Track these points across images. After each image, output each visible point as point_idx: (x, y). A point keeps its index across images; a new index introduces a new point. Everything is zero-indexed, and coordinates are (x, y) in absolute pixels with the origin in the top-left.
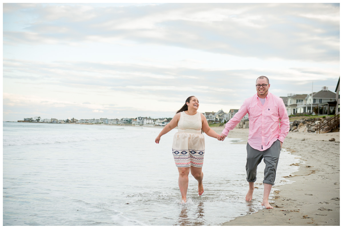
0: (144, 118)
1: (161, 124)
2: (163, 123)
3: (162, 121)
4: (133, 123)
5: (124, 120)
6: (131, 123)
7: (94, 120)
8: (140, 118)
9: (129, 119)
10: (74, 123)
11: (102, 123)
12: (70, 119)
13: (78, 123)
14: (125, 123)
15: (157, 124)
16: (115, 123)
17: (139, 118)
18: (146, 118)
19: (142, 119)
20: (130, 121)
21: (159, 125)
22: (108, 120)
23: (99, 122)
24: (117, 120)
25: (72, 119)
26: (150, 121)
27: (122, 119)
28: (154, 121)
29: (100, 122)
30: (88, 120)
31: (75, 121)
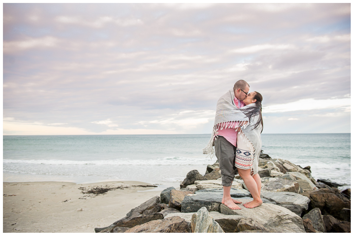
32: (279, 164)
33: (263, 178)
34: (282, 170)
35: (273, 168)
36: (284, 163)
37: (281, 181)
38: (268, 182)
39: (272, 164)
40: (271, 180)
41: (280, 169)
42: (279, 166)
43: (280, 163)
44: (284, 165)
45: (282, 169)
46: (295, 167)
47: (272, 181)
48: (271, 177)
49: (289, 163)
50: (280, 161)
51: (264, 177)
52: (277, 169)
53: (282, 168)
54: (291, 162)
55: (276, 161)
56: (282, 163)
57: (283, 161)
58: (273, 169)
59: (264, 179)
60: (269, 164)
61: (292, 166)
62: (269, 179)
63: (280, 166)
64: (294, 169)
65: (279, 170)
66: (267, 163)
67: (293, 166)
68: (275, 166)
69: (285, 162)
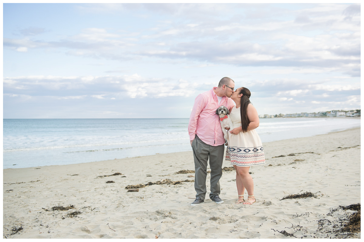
0: (337, 111)
1: (351, 115)
2: (353, 114)
3: (352, 113)
4: (328, 115)
5: (320, 113)
6: (326, 115)
7: (296, 114)
8: (334, 111)
9: (324, 112)
10: (281, 117)
11: (303, 116)
12: (278, 114)
13: (284, 117)
14: (321, 115)
15: (348, 115)
16: (313, 116)
17: (332, 111)
18: (339, 111)
19: (335, 112)
20: (325, 114)
21: (350, 116)
22: (308, 114)
23: (300, 115)
24: (314, 113)
25: (279, 115)
26: (342, 113)
27: (319, 113)
28: (345, 113)
29: (302, 115)
30: (291, 115)
31: (282, 115)
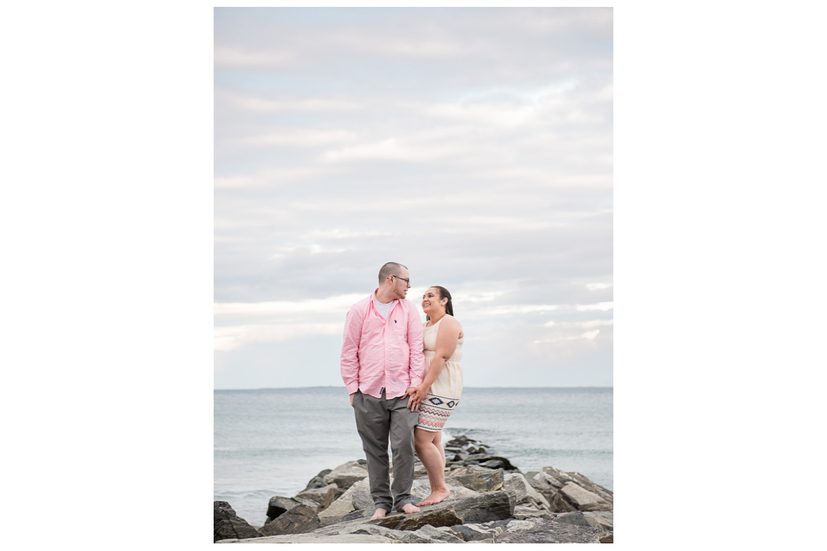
32: (545, 486)
33: (486, 524)
34: (556, 508)
35: (523, 496)
36: (564, 481)
37: (551, 531)
38: (505, 536)
39: (522, 482)
40: (514, 528)
41: (551, 503)
42: (545, 492)
43: (549, 483)
44: (563, 489)
45: (559, 504)
46: (604, 497)
47: (518, 531)
48: (514, 518)
49: (584, 482)
50: (548, 477)
51: (488, 522)
52: (540, 503)
53: (556, 498)
54: (591, 480)
55: (537, 477)
56: (557, 483)
57: (561, 474)
58: (526, 501)
59: (490, 527)
60: (510, 482)
61: (596, 492)
62: (509, 525)
63: (550, 493)
64: (600, 503)
65: (546, 504)
66: (502, 477)
67: (600, 494)
68: (530, 491)
69: (569, 480)
